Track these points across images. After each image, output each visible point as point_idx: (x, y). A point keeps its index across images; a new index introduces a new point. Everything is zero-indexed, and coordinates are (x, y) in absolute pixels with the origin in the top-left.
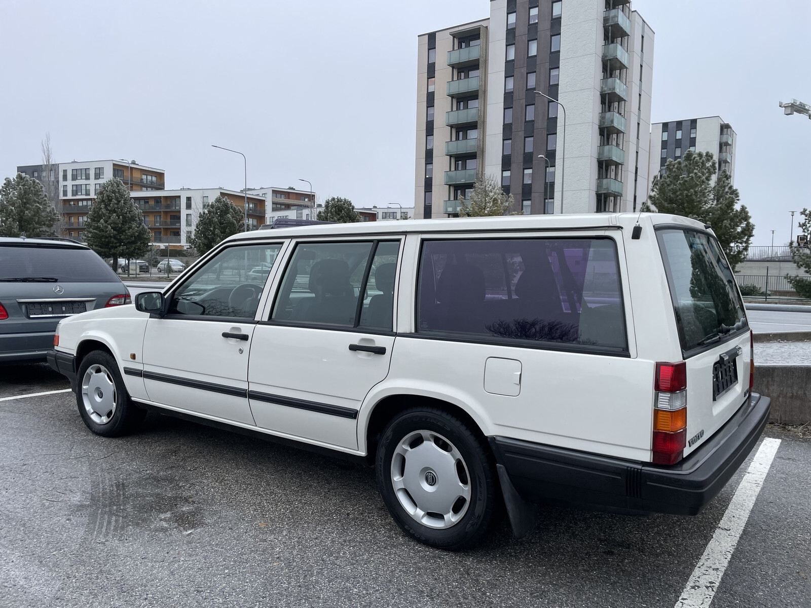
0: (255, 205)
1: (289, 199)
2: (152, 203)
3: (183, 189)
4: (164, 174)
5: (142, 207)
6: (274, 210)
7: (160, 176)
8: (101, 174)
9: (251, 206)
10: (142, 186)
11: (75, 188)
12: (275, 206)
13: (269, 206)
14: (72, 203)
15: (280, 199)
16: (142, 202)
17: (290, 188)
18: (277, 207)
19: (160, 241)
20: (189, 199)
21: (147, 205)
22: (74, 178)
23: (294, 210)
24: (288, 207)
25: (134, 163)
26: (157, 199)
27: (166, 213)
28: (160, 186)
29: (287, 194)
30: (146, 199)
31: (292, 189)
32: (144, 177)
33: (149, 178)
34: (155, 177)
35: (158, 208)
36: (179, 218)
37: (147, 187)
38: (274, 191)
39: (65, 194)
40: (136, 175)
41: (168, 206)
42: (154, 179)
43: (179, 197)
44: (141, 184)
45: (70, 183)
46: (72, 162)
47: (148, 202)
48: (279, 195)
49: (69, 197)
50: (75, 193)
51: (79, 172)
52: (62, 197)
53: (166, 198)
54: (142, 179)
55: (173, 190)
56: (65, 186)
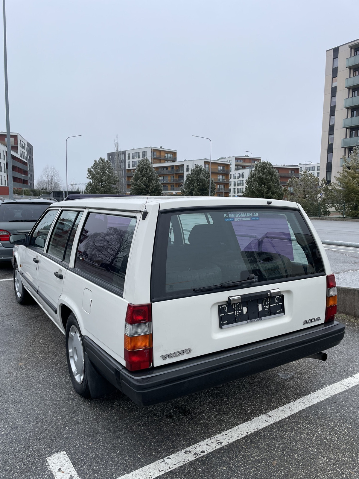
0: (224, 167)
1: (245, 162)
2: (169, 169)
3: (185, 161)
4: (176, 152)
5: (165, 172)
6: (236, 169)
7: (174, 154)
8: (145, 155)
9: (222, 168)
10: (165, 160)
11: (133, 163)
12: (236, 167)
13: (232, 167)
14: (132, 171)
15: (240, 163)
16: (165, 169)
17: (246, 156)
18: (238, 167)
19: (174, 190)
20: (188, 166)
21: (167, 170)
22: (133, 158)
23: (247, 169)
24: (244, 167)
25: (161, 147)
26: (172, 167)
27: (176, 174)
28: (174, 160)
29: (244, 160)
30: (166, 167)
31: (247, 156)
32: (166, 155)
33: (169, 155)
34: (172, 154)
35: (173, 172)
36: (183, 177)
37: (168, 161)
38: (236, 159)
39: (129, 167)
40: (162, 154)
41: (177, 171)
42: (171, 156)
43: (183, 165)
44: (165, 159)
45: (131, 160)
46: (132, 149)
47: (167, 169)
48: (239, 161)
49: (131, 168)
50: (133, 166)
51: (135, 154)
52: (127, 168)
53: (177, 166)
54: (165, 156)
55: (180, 161)
56: (129, 162)
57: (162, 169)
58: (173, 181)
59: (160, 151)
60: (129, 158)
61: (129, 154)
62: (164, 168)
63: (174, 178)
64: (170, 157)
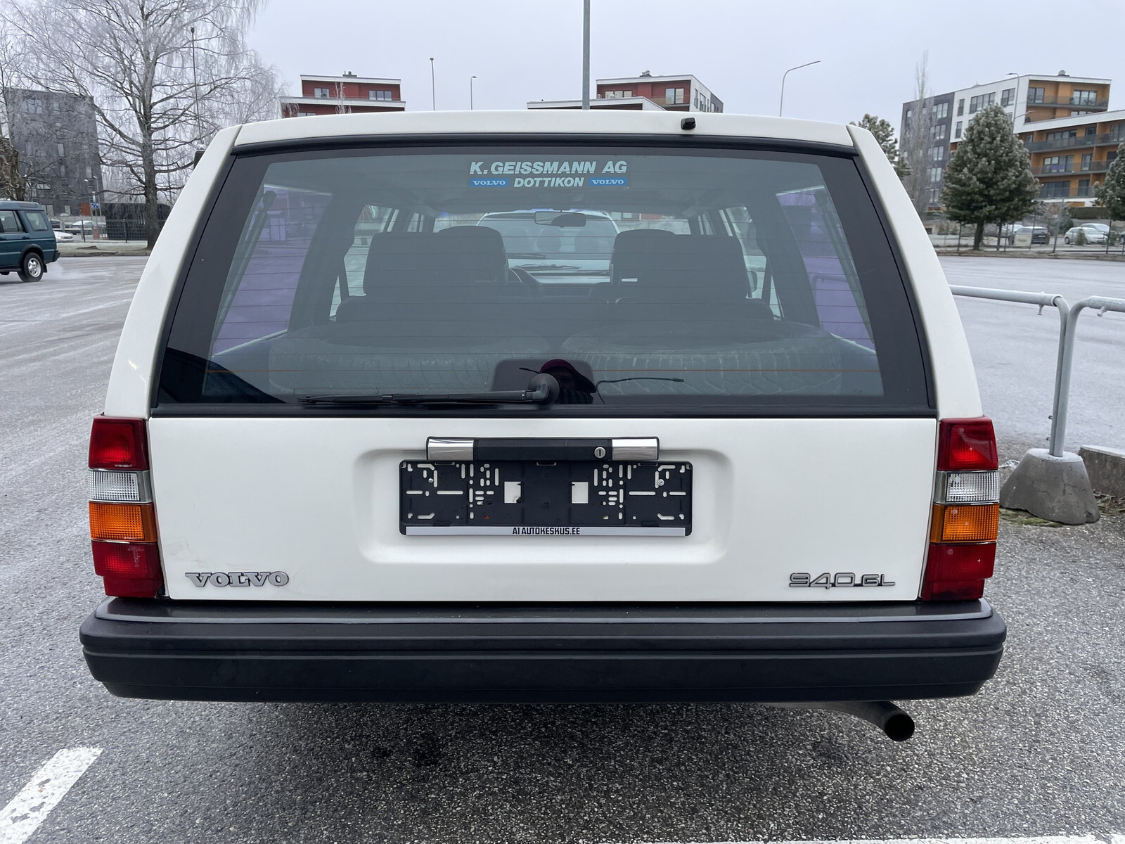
2: (1081, 134)
4: (1109, 85)
5: (1065, 143)
7: (1102, 89)
8: (1010, 99)
10: (1071, 109)
21: (1073, 139)
22: (973, 109)
25: (1062, 74)
26: (1090, 129)
27: (1101, 148)
28: (1101, 107)
30: (1071, 130)
32: (1076, 95)
33: (1085, 95)
34: (1095, 92)
35: (1090, 142)
37: (1078, 110)
39: (958, 135)
40: (1064, 93)
41: (1105, 138)
42: (1093, 95)
45: (966, 117)
46: (974, 87)
47: (1075, 134)
49: (963, 137)
51: (980, 100)
52: (953, 140)
53: (1106, 124)
54: (1072, 99)
56: (959, 123)
57: (1058, 136)
58: (1087, 169)
59: (1057, 84)
60: (961, 112)
61: (962, 101)
62: (1062, 132)
63: (1093, 160)
64: (1088, 101)
